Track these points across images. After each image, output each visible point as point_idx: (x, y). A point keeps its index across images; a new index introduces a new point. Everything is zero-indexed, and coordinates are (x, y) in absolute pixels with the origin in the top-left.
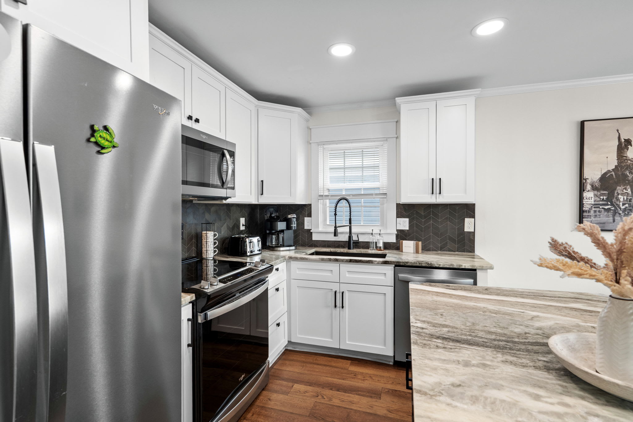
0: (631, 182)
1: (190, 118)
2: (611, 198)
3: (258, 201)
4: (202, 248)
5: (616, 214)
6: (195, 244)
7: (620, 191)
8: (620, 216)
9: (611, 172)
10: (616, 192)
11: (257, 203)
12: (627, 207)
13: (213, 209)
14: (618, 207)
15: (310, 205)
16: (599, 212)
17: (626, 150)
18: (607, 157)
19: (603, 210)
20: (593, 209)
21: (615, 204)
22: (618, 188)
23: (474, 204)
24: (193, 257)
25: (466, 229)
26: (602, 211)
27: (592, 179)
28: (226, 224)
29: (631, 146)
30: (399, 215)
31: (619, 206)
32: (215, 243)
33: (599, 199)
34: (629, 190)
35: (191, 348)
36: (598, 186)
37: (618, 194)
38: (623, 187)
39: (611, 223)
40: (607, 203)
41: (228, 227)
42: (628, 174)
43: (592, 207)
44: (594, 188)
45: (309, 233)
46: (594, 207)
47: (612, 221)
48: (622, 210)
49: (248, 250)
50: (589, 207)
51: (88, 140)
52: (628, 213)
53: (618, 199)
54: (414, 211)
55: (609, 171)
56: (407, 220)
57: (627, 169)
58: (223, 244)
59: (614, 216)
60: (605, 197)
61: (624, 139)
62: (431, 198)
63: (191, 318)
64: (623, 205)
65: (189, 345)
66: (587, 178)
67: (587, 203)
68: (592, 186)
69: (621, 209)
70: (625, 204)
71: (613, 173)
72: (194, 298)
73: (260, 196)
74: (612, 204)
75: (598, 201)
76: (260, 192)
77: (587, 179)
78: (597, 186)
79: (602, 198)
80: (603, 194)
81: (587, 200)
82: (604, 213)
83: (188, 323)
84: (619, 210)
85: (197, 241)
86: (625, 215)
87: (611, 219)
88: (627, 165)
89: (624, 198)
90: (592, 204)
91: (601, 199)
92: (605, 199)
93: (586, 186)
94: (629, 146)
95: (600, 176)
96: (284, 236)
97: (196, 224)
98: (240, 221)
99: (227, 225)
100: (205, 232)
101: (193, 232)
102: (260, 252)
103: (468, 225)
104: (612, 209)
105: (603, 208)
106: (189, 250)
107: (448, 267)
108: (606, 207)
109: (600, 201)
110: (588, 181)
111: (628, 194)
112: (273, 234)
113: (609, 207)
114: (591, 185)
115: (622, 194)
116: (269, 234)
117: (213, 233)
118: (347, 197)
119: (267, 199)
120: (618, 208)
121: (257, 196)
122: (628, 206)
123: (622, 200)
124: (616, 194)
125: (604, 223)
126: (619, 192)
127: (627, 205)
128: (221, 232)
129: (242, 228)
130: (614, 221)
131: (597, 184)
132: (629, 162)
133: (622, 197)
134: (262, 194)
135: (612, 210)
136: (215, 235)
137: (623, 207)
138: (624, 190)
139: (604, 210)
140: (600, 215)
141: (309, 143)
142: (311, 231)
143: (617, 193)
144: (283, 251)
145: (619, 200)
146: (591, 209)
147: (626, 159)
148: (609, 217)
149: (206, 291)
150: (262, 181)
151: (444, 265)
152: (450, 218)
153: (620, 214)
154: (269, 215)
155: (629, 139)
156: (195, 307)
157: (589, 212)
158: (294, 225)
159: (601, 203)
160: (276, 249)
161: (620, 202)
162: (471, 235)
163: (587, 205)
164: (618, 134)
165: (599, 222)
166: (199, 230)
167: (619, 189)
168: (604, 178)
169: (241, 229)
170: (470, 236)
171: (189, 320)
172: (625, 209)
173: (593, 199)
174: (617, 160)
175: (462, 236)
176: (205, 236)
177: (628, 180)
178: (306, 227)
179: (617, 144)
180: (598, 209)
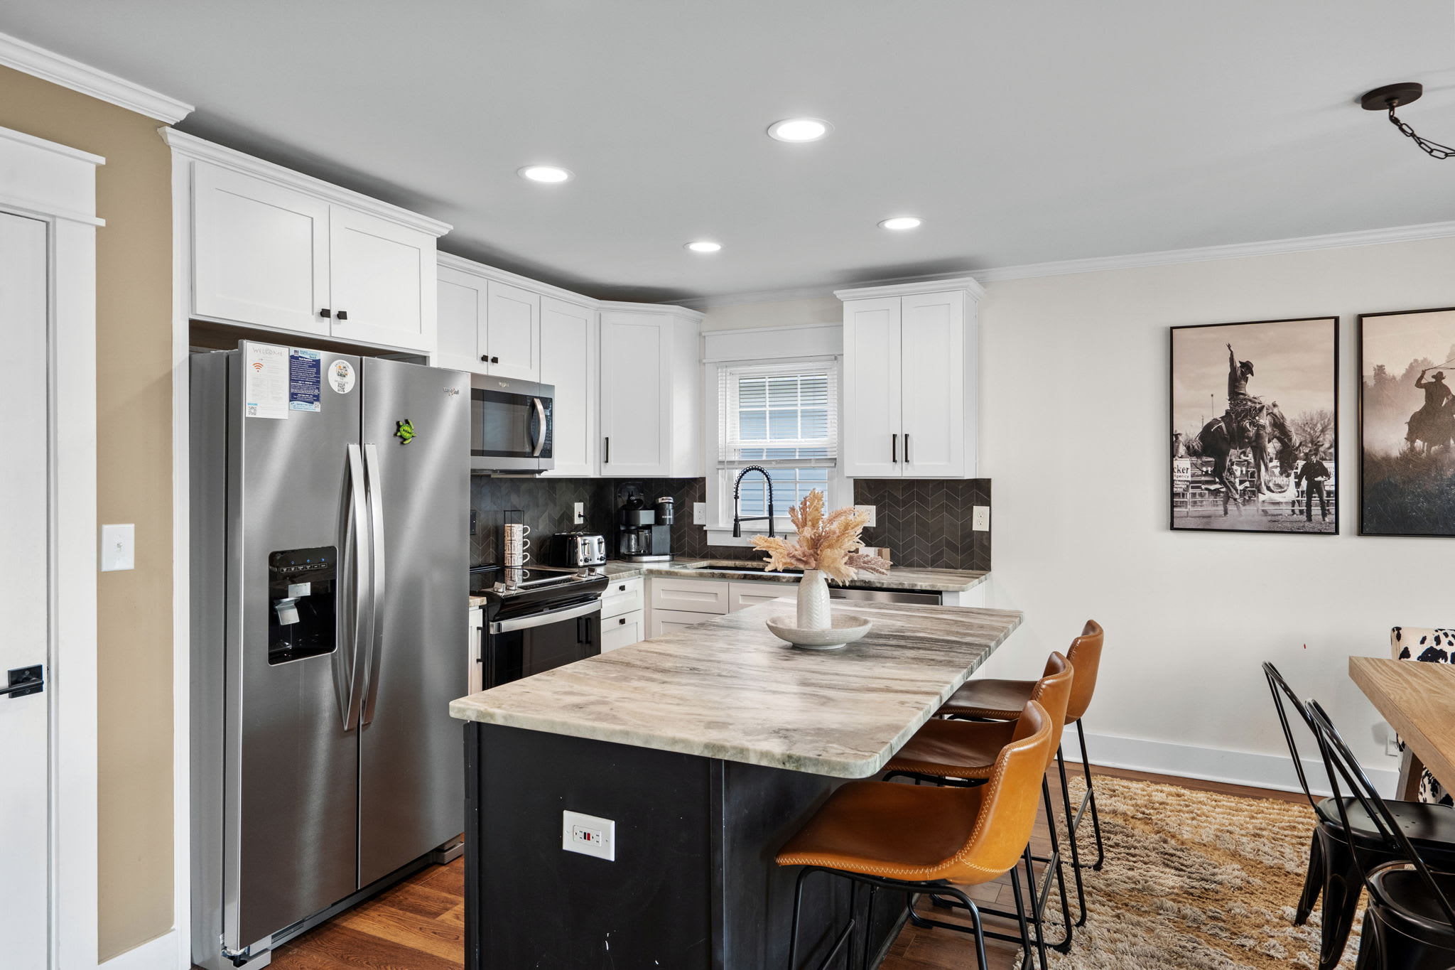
0: (1254, 441)
1: (485, 358)
2: (1220, 471)
3: (600, 475)
4: (504, 550)
5: (1229, 499)
6: (494, 546)
7: (1235, 458)
8: (1236, 504)
9: (1220, 422)
10: (1228, 460)
11: (598, 477)
12: (1247, 487)
13: (524, 487)
14: (1232, 486)
15: (703, 479)
16: (1201, 495)
17: (1243, 382)
18: (1212, 395)
19: (1207, 492)
20: (1191, 491)
21: (1227, 481)
22: (1232, 451)
23: (989, 480)
24: (490, 565)
25: (976, 527)
26: (1205, 494)
27: (1186, 434)
28: (546, 514)
29: (1253, 375)
30: (860, 499)
31: (1233, 484)
32: (525, 544)
33: (1200, 473)
34: (1251, 455)
35: (481, 663)
36: (1198, 447)
37: (1232, 464)
38: (1240, 451)
39: (1220, 516)
40: (1213, 479)
41: (551, 519)
42: (1248, 426)
43: (1187, 486)
44: (1191, 452)
45: (701, 531)
46: (1193, 488)
47: (1223, 513)
48: (1239, 492)
49: (581, 556)
50: (1183, 486)
51: (395, 435)
52: (1249, 497)
53: (1232, 473)
54: (885, 491)
55: (1216, 420)
56: (873, 508)
57: (1245, 416)
58: (541, 548)
59: (1226, 502)
60: (1210, 469)
61: (1240, 362)
62: (894, 469)
63: (482, 626)
64: (1241, 482)
65: (478, 661)
66: (1178, 432)
67: (1179, 479)
68: (1188, 448)
69: (1236, 490)
70: (1245, 481)
71: (1222, 424)
72: (485, 603)
73: (603, 464)
74: (1222, 482)
75: (1197, 476)
76: (603, 458)
77: (1179, 434)
78: (1196, 447)
79: (1204, 469)
80: (1206, 462)
81: (1179, 474)
82: (1209, 498)
83: (478, 632)
84: (1235, 492)
85: (497, 539)
86: (1245, 502)
87: (1221, 508)
88: (1247, 410)
89: (1242, 471)
90: (1187, 481)
91: (1203, 471)
92: (1210, 472)
93: (1178, 446)
94: (1249, 376)
95: (1201, 430)
96: (651, 537)
97: (496, 512)
98: (574, 508)
99: (549, 515)
100: (510, 525)
101: (491, 524)
102: (603, 562)
103: (979, 518)
104: (1222, 490)
105: (1207, 489)
106: (484, 552)
107: (895, 587)
108: (1213, 487)
109: (1202, 475)
110: (1180, 438)
111: (1249, 463)
112: (630, 532)
113: (1218, 486)
114: (1186, 446)
115: (1239, 464)
116: (624, 531)
117: (521, 526)
118: (762, 466)
119: (618, 469)
120: (1232, 490)
121: (598, 464)
122: (1249, 486)
123: (1238, 473)
124: (1228, 463)
125: (1209, 517)
126: (1234, 460)
127: (1247, 484)
128: (538, 526)
129: (578, 521)
130: (1226, 513)
131: (1197, 445)
132: (1249, 403)
133: (1239, 469)
134: (607, 461)
135: (1223, 492)
136: (525, 530)
137: (1240, 488)
138: (1242, 456)
139: (1209, 493)
140: (1202, 502)
141: (701, 362)
142: (705, 528)
143: (1231, 460)
144: (646, 562)
145: (1234, 474)
146: (1186, 490)
147: (1245, 399)
148: (1217, 505)
149: (500, 594)
150: (607, 439)
151: (890, 584)
152: (947, 505)
153: (1235, 500)
154: (625, 498)
155: (1248, 362)
156: (486, 614)
157: (1183, 496)
158: (669, 517)
159: (1203, 478)
160: (635, 558)
161: (1235, 478)
162: (984, 537)
163: (1180, 483)
164: (1230, 352)
165: (1200, 514)
166: (500, 522)
167: (1234, 454)
168: (1208, 433)
169: (575, 523)
170: (982, 539)
171: (478, 628)
172: (1244, 490)
173: (1189, 471)
174: (1229, 400)
175: (968, 540)
176: (509, 532)
177: (1248, 437)
178: (696, 522)
179: (1229, 370)
180: (1198, 491)
